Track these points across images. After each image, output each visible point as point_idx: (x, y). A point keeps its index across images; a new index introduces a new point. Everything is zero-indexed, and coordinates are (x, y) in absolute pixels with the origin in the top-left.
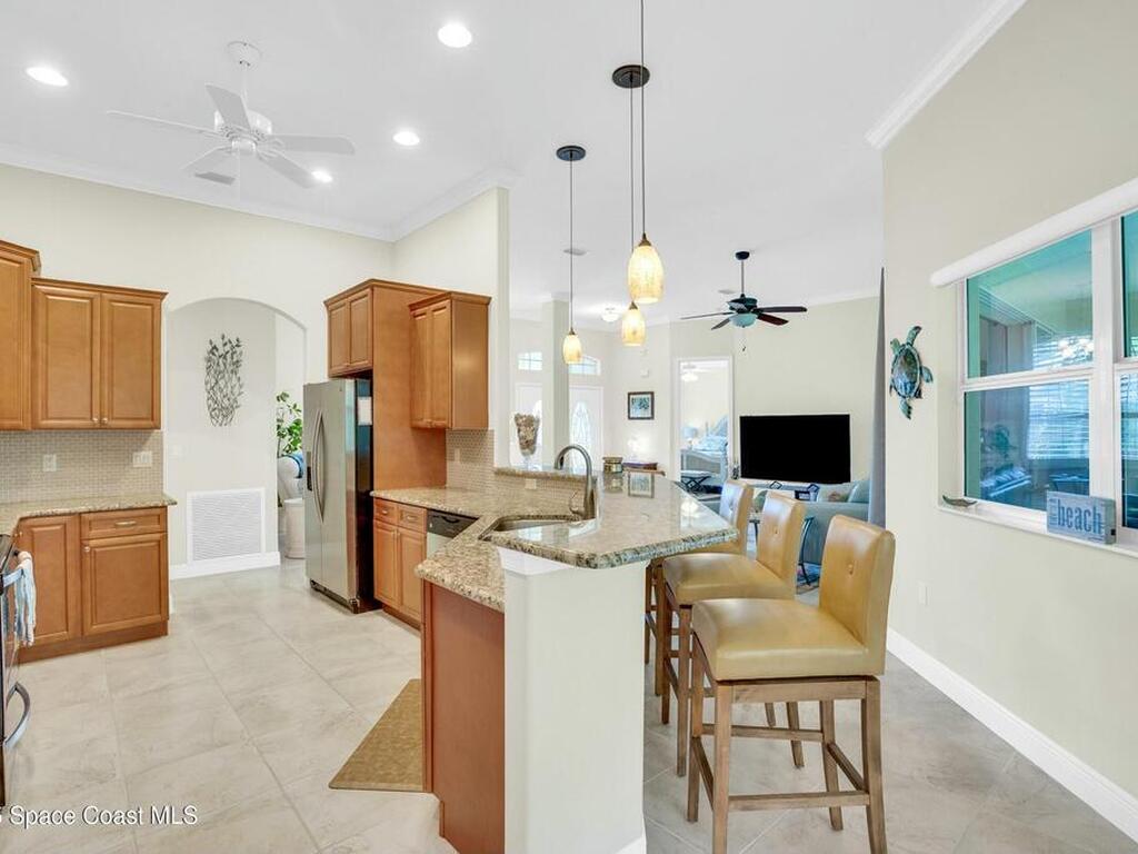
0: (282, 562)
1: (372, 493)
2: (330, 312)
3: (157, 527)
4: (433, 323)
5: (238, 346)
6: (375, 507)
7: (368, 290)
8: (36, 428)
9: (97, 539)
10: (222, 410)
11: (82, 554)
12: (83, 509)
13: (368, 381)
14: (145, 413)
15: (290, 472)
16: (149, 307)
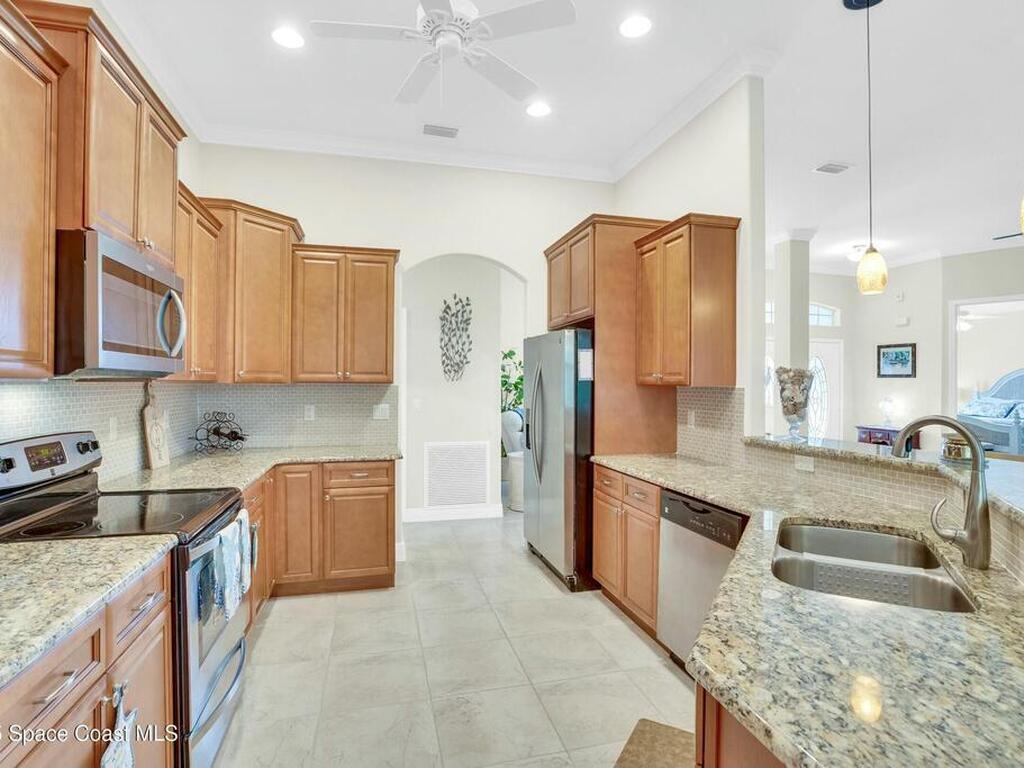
0: (505, 513)
1: (592, 459)
2: (550, 261)
3: (385, 480)
4: (665, 259)
5: (468, 305)
6: (595, 473)
7: (590, 228)
8: (295, 382)
9: (339, 488)
10: (454, 365)
11: (323, 502)
12: (325, 458)
13: (590, 331)
14: (380, 367)
15: (514, 425)
16: (384, 265)
